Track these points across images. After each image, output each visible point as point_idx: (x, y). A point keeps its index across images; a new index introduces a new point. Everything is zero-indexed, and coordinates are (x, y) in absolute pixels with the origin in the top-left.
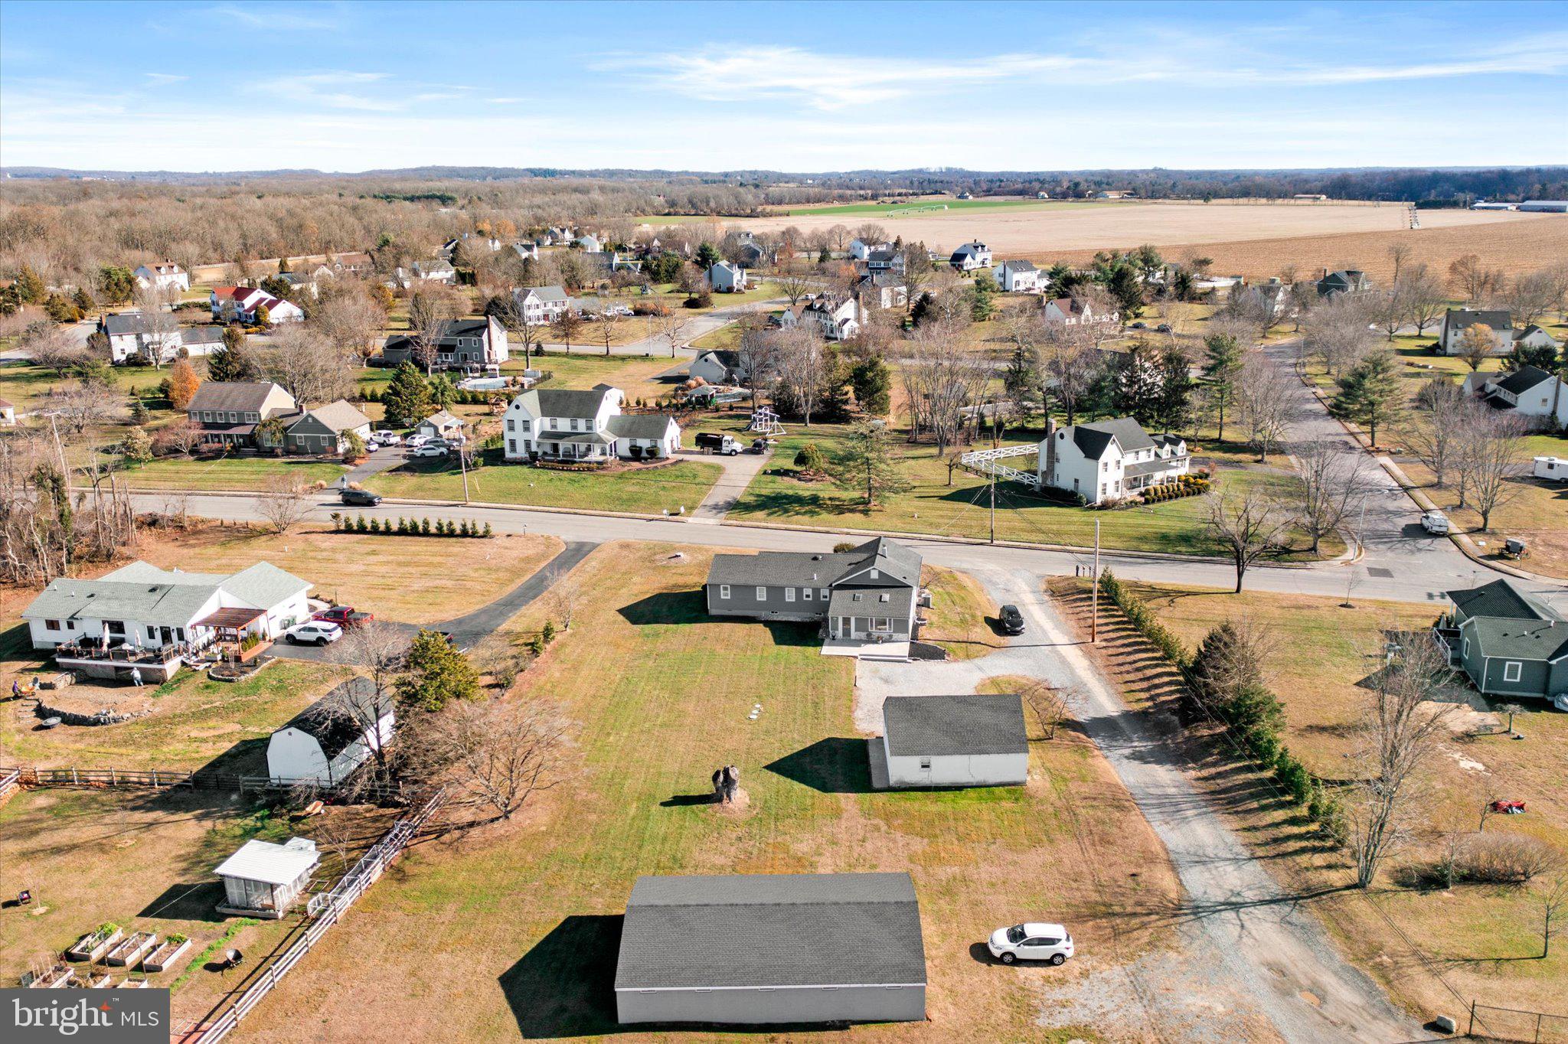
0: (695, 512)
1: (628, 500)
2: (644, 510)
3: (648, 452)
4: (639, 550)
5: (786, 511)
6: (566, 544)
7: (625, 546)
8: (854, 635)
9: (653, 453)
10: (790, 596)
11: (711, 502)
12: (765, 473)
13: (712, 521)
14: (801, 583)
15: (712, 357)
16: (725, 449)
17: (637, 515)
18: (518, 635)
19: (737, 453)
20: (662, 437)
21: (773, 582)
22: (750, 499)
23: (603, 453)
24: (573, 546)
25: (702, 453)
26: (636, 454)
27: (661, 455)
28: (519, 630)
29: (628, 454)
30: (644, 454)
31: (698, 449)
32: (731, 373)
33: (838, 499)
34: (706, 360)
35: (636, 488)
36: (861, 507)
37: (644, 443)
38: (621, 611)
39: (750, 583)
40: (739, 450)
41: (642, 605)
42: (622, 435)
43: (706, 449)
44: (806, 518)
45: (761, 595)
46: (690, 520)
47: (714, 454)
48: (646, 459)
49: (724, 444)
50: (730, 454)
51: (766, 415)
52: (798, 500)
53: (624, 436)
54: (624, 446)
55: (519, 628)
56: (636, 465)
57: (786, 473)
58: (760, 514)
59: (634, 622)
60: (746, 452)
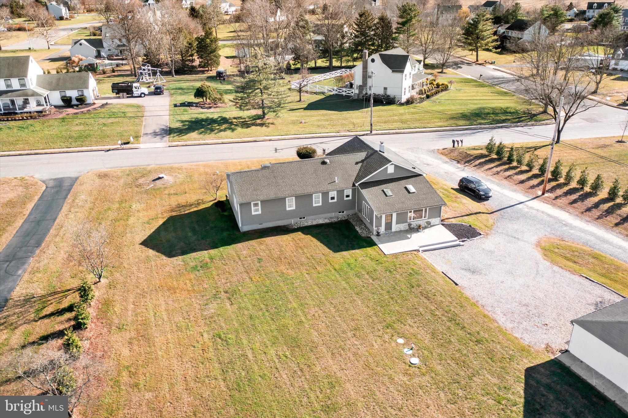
0: (141, 139)
1: (79, 137)
2: (97, 143)
3: (78, 100)
4: (118, 178)
5: (212, 130)
6: (44, 182)
7: (103, 176)
8: (395, 227)
9: (81, 100)
10: (317, 201)
11: (150, 131)
12: (176, 106)
13: (162, 144)
14: (325, 188)
15: (83, 42)
16: (136, 93)
17: (94, 148)
18: (44, 300)
19: (145, 95)
20: (87, 88)
21: (300, 192)
22: (178, 125)
23: (39, 104)
24: (51, 184)
25: (119, 98)
26: (67, 102)
27: (89, 101)
28: (40, 292)
29: (61, 103)
30: (74, 102)
31: (114, 95)
32: (99, 52)
33: (241, 118)
34: (81, 44)
35: (81, 128)
36: (259, 121)
37: (73, 94)
38: (146, 243)
39: (280, 195)
40: (147, 93)
41: (163, 233)
42: (53, 88)
43: (121, 95)
44: (229, 133)
45: (291, 205)
46: (142, 146)
47: (128, 97)
48: (77, 106)
49: (134, 89)
50: (140, 97)
51: (149, 70)
52: (213, 121)
53: (54, 90)
54: (56, 98)
55: (39, 290)
56: (70, 111)
57: (190, 104)
58: (194, 135)
59: (170, 255)
60: (150, 94)
